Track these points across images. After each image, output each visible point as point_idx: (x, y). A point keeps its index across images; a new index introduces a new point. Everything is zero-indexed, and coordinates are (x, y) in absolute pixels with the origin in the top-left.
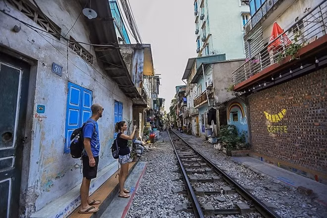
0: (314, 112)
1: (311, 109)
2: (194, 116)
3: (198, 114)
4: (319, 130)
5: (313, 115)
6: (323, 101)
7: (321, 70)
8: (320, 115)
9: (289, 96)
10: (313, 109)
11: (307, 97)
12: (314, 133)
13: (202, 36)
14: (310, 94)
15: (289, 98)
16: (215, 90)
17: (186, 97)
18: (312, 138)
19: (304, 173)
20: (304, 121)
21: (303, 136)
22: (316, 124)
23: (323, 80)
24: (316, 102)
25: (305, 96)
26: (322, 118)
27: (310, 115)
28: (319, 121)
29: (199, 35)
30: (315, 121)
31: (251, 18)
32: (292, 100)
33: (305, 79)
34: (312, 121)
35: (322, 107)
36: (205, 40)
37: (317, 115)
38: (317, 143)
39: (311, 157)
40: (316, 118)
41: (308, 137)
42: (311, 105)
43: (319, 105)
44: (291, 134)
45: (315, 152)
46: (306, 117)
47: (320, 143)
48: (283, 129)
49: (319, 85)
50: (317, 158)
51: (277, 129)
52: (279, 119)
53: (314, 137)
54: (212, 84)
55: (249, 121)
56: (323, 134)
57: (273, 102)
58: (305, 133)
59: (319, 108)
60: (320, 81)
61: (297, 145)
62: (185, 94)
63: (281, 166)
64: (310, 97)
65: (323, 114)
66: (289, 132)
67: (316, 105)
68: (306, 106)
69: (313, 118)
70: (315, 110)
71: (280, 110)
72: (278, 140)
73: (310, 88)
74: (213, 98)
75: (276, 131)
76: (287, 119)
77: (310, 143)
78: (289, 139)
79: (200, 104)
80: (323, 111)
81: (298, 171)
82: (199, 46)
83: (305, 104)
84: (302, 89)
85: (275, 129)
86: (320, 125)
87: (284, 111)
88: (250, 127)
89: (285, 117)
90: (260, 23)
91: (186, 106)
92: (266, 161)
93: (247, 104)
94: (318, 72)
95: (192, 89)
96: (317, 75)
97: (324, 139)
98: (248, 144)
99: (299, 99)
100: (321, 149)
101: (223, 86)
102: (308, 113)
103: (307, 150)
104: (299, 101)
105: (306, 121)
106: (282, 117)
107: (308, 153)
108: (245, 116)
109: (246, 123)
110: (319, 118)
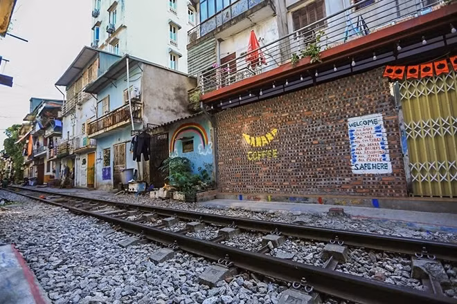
0: (313, 129)
1: (309, 127)
2: (81, 153)
3: (95, 149)
4: (318, 149)
5: (312, 133)
6: (323, 117)
7: (323, 85)
8: (320, 132)
9: (283, 112)
10: (313, 126)
11: (306, 113)
12: (311, 153)
13: (105, 24)
14: (309, 110)
15: (283, 115)
16: (144, 106)
17: (61, 119)
18: (309, 159)
19: (306, 199)
20: (300, 141)
21: (298, 158)
22: (314, 142)
23: (325, 95)
24: (316, 119)
25: (304, 112)
26: (322, 135)
27: (308, 134)
28: (319, 138)
29: (99, 19)
30: (314, 140)
31: (201, 24)
32: (286, 117)
33: (304, 94)
34: (310, 140)
35: (323, 124)
36: (111, 31)
37: (316, 132)
38: (314, 164)
39: (307, 180)
40: (315, 136)
41: (304, 157)
42: (310, 122)
43: (319, 121)
44: (283, 159)
45: (312, 174)
46: (303, 136)
47: (317, 163)
48: (272, 154)
49: (320, 100)
50: (314, 180)
51: (263, 155)
52: (267, 142)
53: (311, 157)
54: (140, 96)
55: (216, 149)
56: (321, 153)
57: (258, 120)
58: (301, 154)
59: (319, 125)
60: (321, 96)
61: (290, 170)
62: (60, 114)
63: (273, 200)
64: (309, 113)
65: (323, 131)
66: (280, 156)
67: (315, 122)
68: (304, 124)
69: (312, 137)
70: (315, 128)
71: (269, 130)
72: (264, 169)
73: (310, 103)
74: (141, 119)
75: (261, 157)
76: (278, 141)
77: (307, 165)
78: (280, 165)
79: (108, 129)
80: (323, 128)
81: (297, 199)
82: (98, 37)
83: (304, 120)
84: (301, 104)
85: (259, 155)
86: (319, 143)
87: (275, 131)
88: (217, 158)
89: (276, 138)
90: (212, 34)
91: (60, 135)
92: (249, 199)
93: (214, 125)
94: (320, 86)
95: (80, 105)
96: (318, 90)
97: (322, 158)
98: (214, 182)
99: (296, 116)
100: (318, 169)
101: (157, 103)
102: (306, 131)
103: (302, 174)
104: (296, 118)
105: (303, 141)
106: (272, 138)
107: (304, 177)
108: (209, 143)
109: (210, 153)
110: (318, 136)
